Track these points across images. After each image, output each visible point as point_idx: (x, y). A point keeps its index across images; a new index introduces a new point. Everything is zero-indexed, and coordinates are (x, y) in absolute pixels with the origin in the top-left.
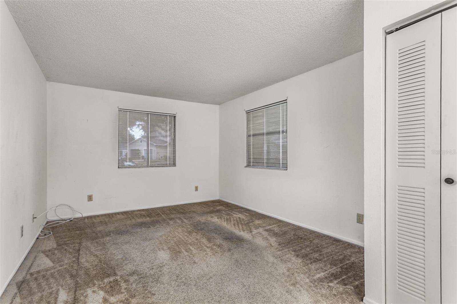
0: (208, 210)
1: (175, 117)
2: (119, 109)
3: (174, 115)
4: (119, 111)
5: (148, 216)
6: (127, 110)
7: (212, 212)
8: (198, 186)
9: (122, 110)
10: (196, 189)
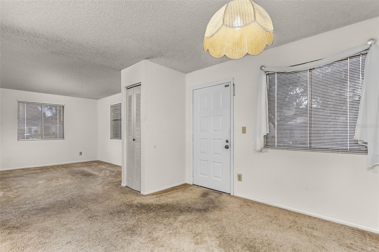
0: (85, 165)
1: (63, 107)
2: (18, 101)
3: (63, 106)
4: (18, 102)
5: (40, 170)
6: (25, 102)
7: (81, 167)
8: (82, 152)
9: (20, 102)
10: (81, 154)
